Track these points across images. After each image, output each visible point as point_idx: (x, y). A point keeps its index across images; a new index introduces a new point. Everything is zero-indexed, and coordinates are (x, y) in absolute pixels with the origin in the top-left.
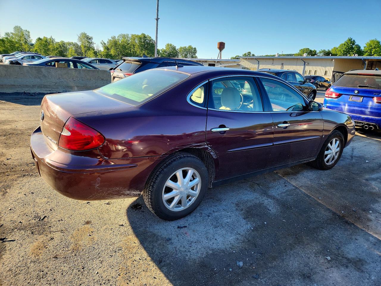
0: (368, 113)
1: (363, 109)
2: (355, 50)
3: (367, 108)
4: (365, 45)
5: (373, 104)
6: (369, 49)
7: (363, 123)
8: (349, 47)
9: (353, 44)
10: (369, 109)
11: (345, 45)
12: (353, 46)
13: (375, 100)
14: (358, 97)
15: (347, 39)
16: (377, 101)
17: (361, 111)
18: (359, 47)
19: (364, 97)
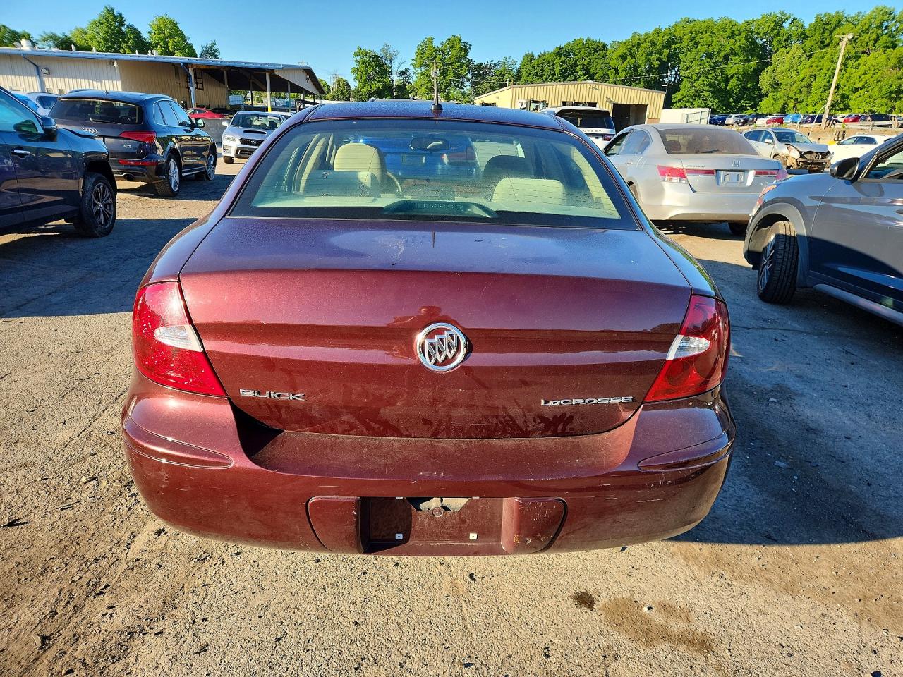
2: (129, 39)
4: (149, 29)
6: (160, 38)
8: (112, 30)
9: (122, 23)
11: (102, 24)
12: (123, 28)
15: (103, 9)
18: (138, 33)
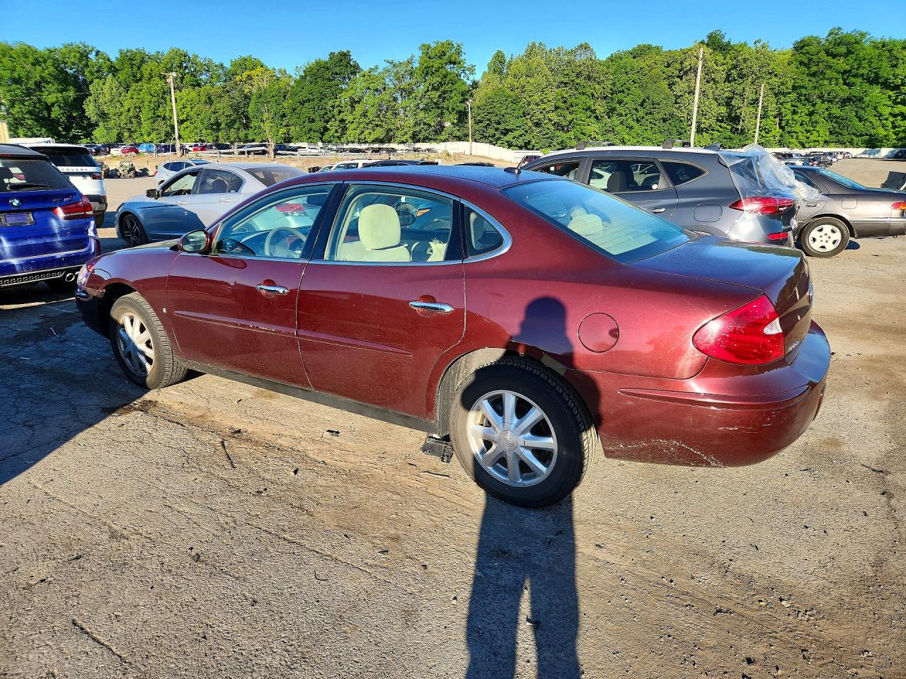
0: (60, 245)
1: (48, 240)
3: (54, 235)
5: (60, 224)
7: (62, 271)
10: (58, 235)
13: (60, 213)
14: (19, 214)
16: (64, 215)
17: (45, 244)
19: (33, 211)
